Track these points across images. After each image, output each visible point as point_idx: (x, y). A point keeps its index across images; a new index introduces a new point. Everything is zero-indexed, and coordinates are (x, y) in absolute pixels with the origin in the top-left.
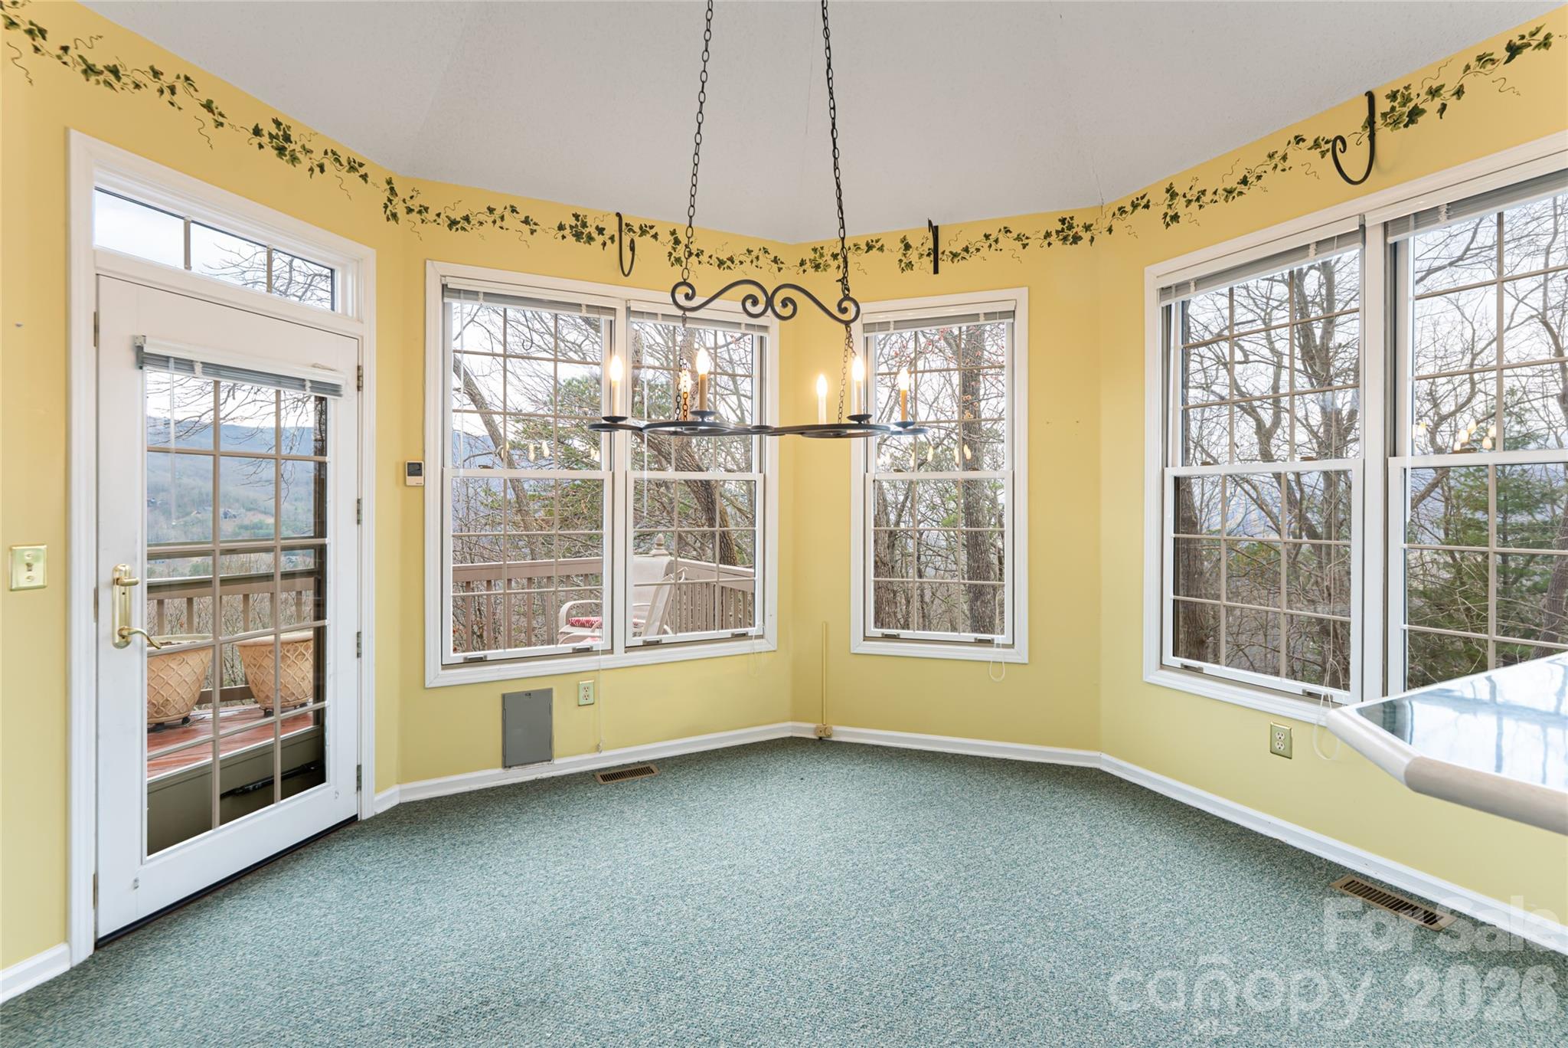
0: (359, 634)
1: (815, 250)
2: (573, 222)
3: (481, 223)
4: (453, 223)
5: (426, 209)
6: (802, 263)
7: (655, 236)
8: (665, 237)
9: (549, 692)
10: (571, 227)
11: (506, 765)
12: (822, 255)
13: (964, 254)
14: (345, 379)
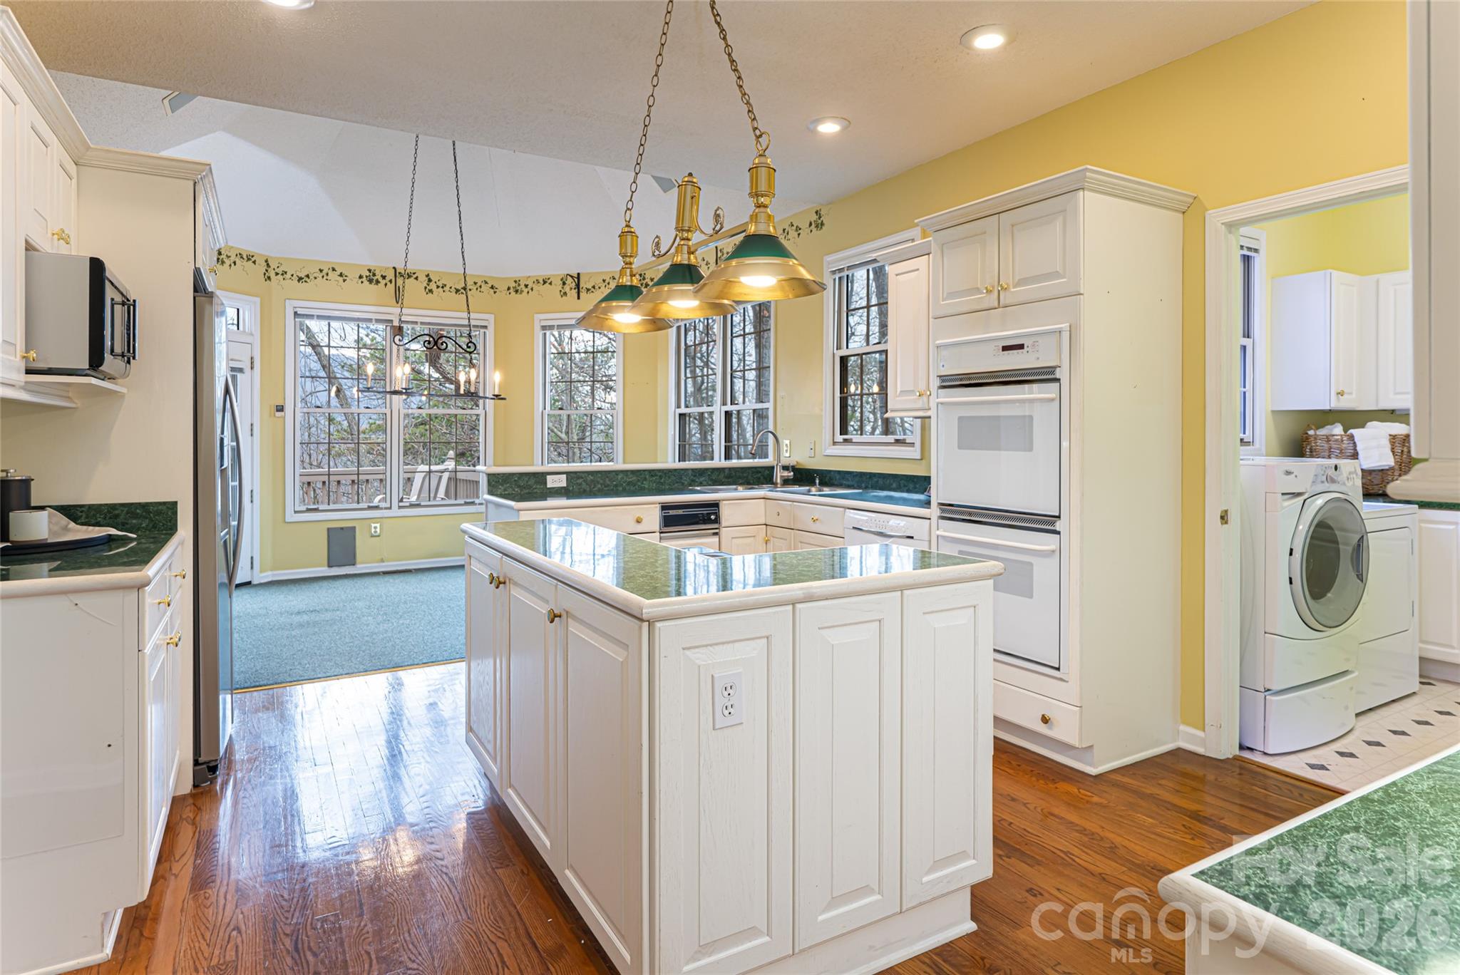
0: (252, 491)
1: (515, 282)
2: (368, 274)
3: (315, 278)
4: (300, 279)
5: (286, 273)
6: (509, 289)
7: (416, 278)
8: (423, 278)
9: (354, 528)
10: (367, 277)
11: (330, 566)
12: (519, 285)
13: (593, 289)
14: (245, 365)
